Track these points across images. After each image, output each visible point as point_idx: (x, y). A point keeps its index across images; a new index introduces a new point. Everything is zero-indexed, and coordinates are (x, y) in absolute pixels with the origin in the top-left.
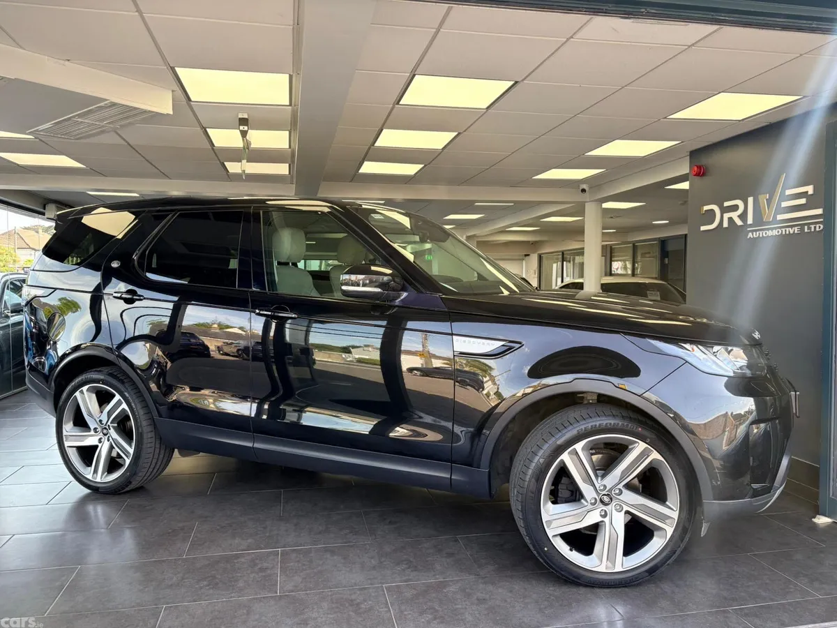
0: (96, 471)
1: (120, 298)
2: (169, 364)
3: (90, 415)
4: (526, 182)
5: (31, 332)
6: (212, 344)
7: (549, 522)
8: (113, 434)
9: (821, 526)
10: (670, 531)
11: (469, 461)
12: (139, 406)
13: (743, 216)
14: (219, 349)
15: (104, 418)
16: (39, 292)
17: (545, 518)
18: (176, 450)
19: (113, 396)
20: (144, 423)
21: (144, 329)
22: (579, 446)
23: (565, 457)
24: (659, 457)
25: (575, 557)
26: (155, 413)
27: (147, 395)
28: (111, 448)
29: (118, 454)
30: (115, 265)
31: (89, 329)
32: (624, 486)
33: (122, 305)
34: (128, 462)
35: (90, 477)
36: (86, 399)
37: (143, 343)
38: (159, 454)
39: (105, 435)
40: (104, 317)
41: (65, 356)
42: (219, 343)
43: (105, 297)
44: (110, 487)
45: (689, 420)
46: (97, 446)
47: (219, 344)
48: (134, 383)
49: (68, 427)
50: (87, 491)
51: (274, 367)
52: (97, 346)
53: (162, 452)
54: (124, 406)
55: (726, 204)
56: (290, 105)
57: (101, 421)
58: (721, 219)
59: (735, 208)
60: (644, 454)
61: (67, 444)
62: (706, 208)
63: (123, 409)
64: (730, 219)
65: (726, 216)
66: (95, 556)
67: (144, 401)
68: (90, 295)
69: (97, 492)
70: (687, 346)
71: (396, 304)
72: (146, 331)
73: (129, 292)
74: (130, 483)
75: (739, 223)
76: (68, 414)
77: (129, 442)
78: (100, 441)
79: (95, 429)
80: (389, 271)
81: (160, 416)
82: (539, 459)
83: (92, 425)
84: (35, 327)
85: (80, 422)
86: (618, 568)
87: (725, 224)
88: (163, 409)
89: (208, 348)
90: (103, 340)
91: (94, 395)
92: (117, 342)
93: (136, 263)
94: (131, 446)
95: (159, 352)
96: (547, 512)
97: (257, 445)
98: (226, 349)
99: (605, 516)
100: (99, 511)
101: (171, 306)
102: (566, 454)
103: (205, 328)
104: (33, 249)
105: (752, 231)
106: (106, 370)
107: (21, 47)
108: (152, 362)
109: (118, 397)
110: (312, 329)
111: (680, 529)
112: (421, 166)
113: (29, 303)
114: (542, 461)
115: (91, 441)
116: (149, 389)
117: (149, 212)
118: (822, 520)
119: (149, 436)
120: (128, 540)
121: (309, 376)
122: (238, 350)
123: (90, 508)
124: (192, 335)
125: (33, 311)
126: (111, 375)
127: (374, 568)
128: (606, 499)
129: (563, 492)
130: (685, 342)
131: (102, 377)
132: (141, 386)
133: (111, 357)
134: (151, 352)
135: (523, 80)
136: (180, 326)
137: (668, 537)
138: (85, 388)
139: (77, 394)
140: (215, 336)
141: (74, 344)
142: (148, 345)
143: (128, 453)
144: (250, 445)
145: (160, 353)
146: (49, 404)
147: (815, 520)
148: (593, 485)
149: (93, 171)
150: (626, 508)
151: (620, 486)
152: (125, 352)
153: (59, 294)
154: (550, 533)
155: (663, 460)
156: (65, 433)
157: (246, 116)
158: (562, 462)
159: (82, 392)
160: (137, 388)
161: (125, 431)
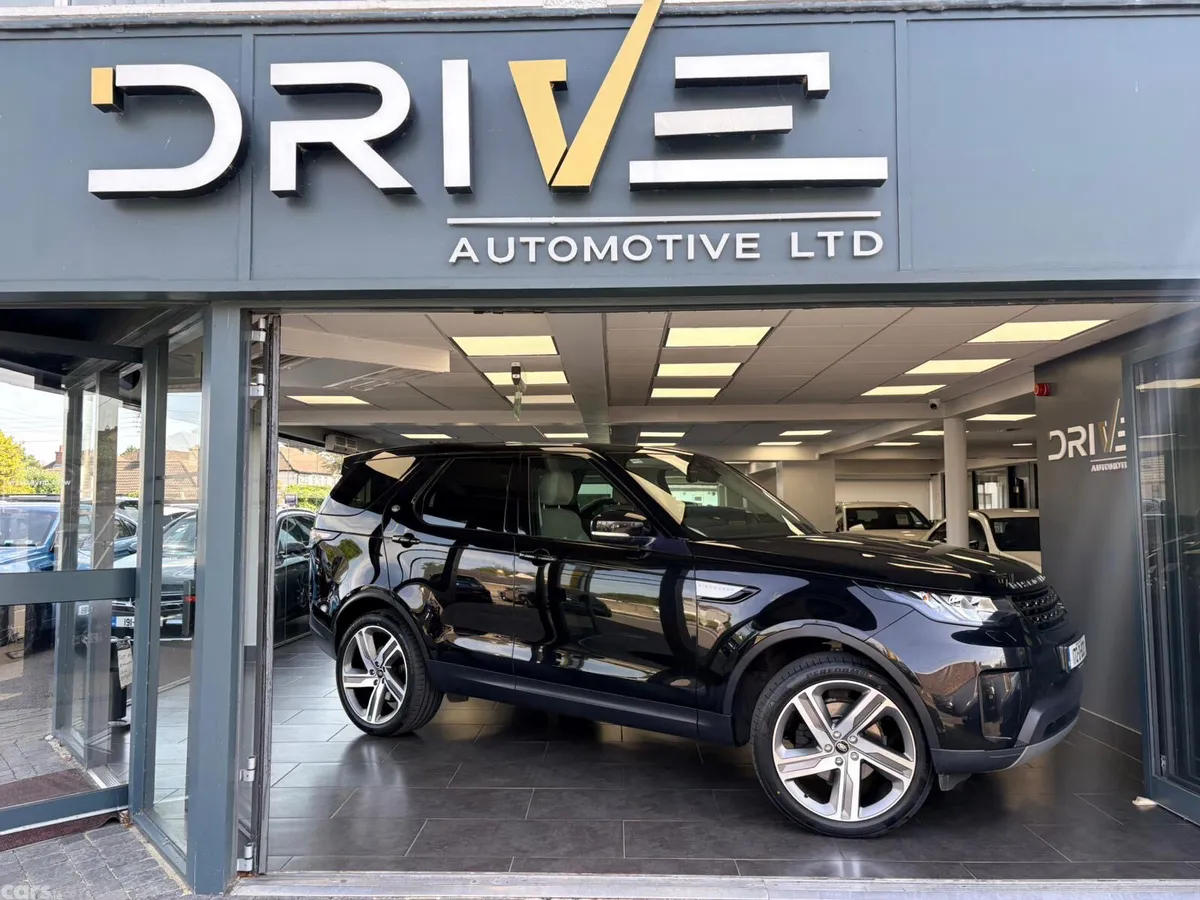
0: (370, 714)
1: (398, 542)
2: (441, 610)
3: (368, 657)
4: (856, 399)
5: (316, 575)
6: (494, 590)
7: (782, 766)
8: (387, 675)
9: (1141, 808)
10: (907, 782)
11: (714, 706)
12: (412, 648)
13: (1086, 446)
14: (502, 595)
15: (380, 660)
16: (325, 535)
17: (777, 761)
18: (445, 696)
19: (389, 638)
20: (416, 665)
21: (419, 572)
22: (809, 691)
23: (796, 701)
24: (893, 705)
25: (810, 804)
26: (426, 656)
27: (419, 636)
28: (386, 690)
29: (392, 696)
30: (395, 509)
31: (368, 571)
32: (859, 733)
33: (400, 548)
34: (400, 703)
35: (365, 718)
36: (364, 640)
37: (418, 586)
38: (429, 698)
39: (380, 677)
40: (382, 560)
41: (346, 599)
42: (502, 588)
43: (385, 540)
44: (382, 729)
45: (914, 671)
46: (372, 688)
47: (503, 590)
48: (408, 626)
49: (347, 669)
50: (363, 733)
51: (549, 615)
52: (375, 588)
53: (432, 696)
54: (398, 648)
55: (1071, 430)
56: (558, 354)
57: (377, 663)
58: (1068, 447)
59: (1077, 436)
60: (877, 702)
61: (346, 685)
62: (1053, 433)
63: (398, 651)
64: (1075, 448)
65: (1072, 444)
66: (367, 795)
67: (416, 642)
68: (368, 538)
69: (372, 734)
70: (920, 594)
71: (648, 549)
72: (421, 574)
73: (408, 535)
74: (401, 724)
75: (1083, 453)
76: (348, 656)
77: (402, 684)
78: (375, 683)
79: (372, 671)
80: (643, 518)
81: (431, 658)
82: (771, 703)
83: (369, 667)
84: (319, 570)
85: (358, 665)
86: (854, 818)
87: (1071, 455)
88: (434, 653)
89: (489, 593)
90: (381, 584)
91: (371, 637)
92: (395, 584)
93: (414, 507)
94: (403, 689)
95: (432, 596)
96: (779, 755)
97: (519, 688)
98: (510, 595)
99: (841, 764)
100: (372, 753)
101: (447, 549)
102: (796, 698)
103: (489, 573)
104: (297, 472)
105: (1095, 464)
106: (384, 612)
107: (327, 331)
108: (426, 607)
109: (393, 639)
110: (594, 575)
111: (918, 781)
112: (718, 390)
113: (316, 546)
114: (772, 703)
115: (367, 683)
116: (422, 631)
117: (429, 457)
118: (1143, 802)
119: (420, 677)
120: (398, 784)
121: (591, 626)
122: (520, 596)
123: (365, 750)
124: (473, 580)
125: (319, 553)
126: (387, 616)
127: (619, 808)
128: (842, 747)
129: (800, 739)
130: (918, 590)
131: (379, 619)
132: (416, 629)
133: (388, 599)
134: (425, 596)
135: (779, 325)
136: (456, 569)
137: (906, 789)
138: (364, 630)
139: (357, 635)
140: (501, 581)
141: (353, 587)
142: (422, 589)
143: (401, 695)
144: (512, 687)
145: (433, 598)
146: (331, 648)
147: (1135, 803)
148: (827, 732)
149: (376, 406)
150: (862, 757)
151: (855, 733)
152: (401, 594)
153: (343, 537)
154: (783, 777)
155: (896, 708)
156: (344, 674)
157: (518, 364)
158: (793, 705)
159: (361, 634)
160: (411, 630)
161: (398, 673)
